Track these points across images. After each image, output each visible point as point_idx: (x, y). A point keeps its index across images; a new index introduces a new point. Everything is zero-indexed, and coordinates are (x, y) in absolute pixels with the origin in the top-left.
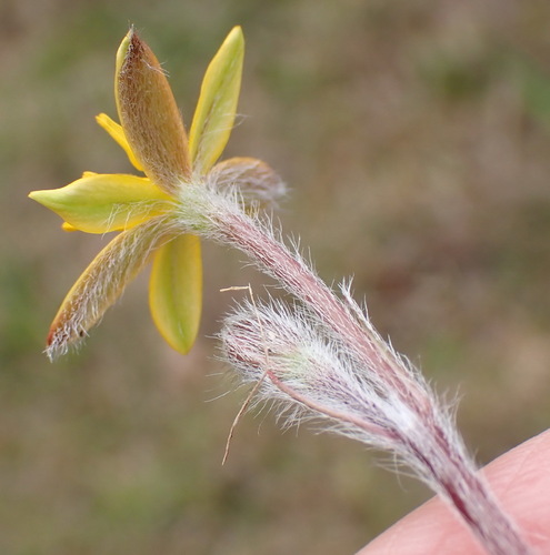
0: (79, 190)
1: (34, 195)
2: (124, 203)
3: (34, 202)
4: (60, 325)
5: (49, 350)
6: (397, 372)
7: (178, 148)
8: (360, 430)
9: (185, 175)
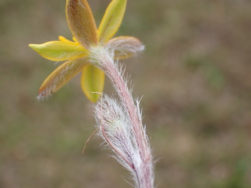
0: (48, 46)
1: (31, 45)
2: (68, 51)
3: (30, 48)
4: (42, 90)
5: (38, 97)
6: (143, 141)
7: (93, 33)
8: (123, 160)
9: (95, 44)
